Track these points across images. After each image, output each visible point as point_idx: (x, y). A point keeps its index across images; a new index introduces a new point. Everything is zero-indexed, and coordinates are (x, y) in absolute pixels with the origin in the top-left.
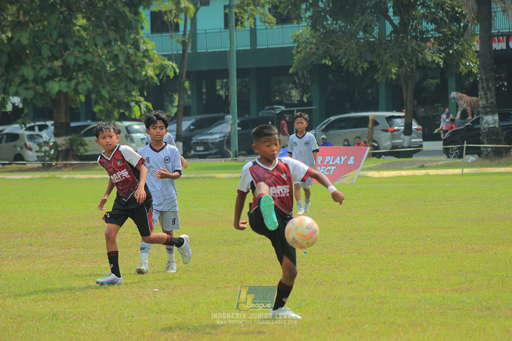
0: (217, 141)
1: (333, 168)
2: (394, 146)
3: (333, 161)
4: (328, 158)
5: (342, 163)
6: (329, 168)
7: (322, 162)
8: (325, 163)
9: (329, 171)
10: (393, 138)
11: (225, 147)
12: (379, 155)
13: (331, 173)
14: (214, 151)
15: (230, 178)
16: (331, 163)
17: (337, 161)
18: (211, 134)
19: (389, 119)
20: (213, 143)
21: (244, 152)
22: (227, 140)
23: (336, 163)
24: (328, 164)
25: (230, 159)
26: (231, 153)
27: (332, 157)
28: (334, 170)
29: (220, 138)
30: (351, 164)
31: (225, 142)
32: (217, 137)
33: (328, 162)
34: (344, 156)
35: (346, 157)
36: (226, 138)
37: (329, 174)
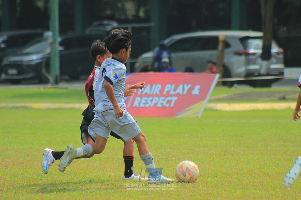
0: (34, 63)
1: (175, 99)
2: (249, 74)
3: (175, 90)
4: (169, 87)
5: (185, 92)
6: (169, 98)
7: (162, 91)
8: (165, 93)
9: (169, 102)
10: (248, 62)
11: (44, 71)
12: (231, 84)
13: (172, 105)
14: (30, 75)
15: (48, 109)
16: (172, 93)
17: (180, 90)
18: (27, 54)
19: (244, 40)
20: (29, 66)
21: (66, 77)
22: (47, 63)
23: (178, 93)
24: (168, 94)
25: (49, 86)
26: (51, 79)
27: (174, 86)
28: (176, 101)
29: (37, 59)
30: (196, 95)
31: (43, 64)
32: (35, 58)
33: (168, 92)
34: (188, 85)
35: (190, 86)
36: (44, 60)
37: (169, 107)
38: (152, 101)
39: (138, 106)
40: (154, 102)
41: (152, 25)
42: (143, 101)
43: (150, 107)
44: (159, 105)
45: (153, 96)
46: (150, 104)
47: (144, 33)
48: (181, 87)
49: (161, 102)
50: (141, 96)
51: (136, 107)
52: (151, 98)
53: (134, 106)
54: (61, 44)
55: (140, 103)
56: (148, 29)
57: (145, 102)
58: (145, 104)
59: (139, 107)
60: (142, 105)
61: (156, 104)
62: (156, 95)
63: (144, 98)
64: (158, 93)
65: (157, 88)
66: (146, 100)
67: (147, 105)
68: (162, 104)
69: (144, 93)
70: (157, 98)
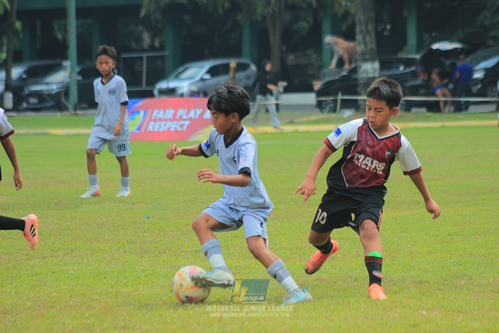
0: (53, 92)
1: (187, 123)
3: (187, 114)
4: (181, 112)
5: (197, 117)
6: (182, 123)
7: (174, 116)
8: (178, 117)
9: (182, 126)
11: (63, 100)
13: (185, 128)
14: (51, 104)
15: (67, 136)
16: (184, 117)
17: (192, 114)
18: (47, 84)
20: (49, 95)
21: (85, 106)
22: (66, 92)
23: (191, 118)
24: (181, 118)
25: (66, 113)
26: (70, 107)
27: (186, 111)
28: (189, 125)
29: (57, 89)
30: (207, 119)
31: (63, 93)
32: (54, 88)
33: (181, 117)
34: (199, 108)
35: (201, 111)
36: (64, 89)
37: (182, 131)
38: (165, 125)
39: (152, 130)
40: (168, 126)
41: (166, 53)
42: (157, 126)
43: (164, 131)
44: (172, 129)
45: (166, 120)
46: (164, 128)
47: (159, 63)
48: (193, 111)
49: (174, 126)
50: (155, 120)
51: (150, 132)
52: (164, 123)
53: (148, 130)
54: (79, 73)
55: (153, 128)
56: (163, 58)
57: (158, 127)
58: (158, 128)
59: (154, 132)
60: (156, 130)
61: (169, 129)
62: (170, 120)
63: (158, 123)
64: (171, 118)
65: (170, 113)
66: (160, 125)
67: (161, 130)
68: (175, 128)
69: (157, 118)
70: (169, 123)
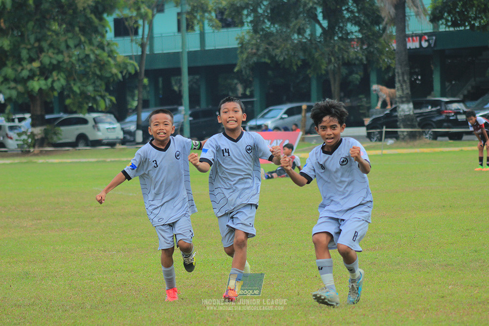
3: (271, 143)
22: (181, 129)
27: (270, 141)
34: (280, 139)
35: (281, 141)
36: (180, 127)
41: (255, 99)
47: (250, 106)
48: (275, 141)
54: (191, 115)
56: (252, 103)
